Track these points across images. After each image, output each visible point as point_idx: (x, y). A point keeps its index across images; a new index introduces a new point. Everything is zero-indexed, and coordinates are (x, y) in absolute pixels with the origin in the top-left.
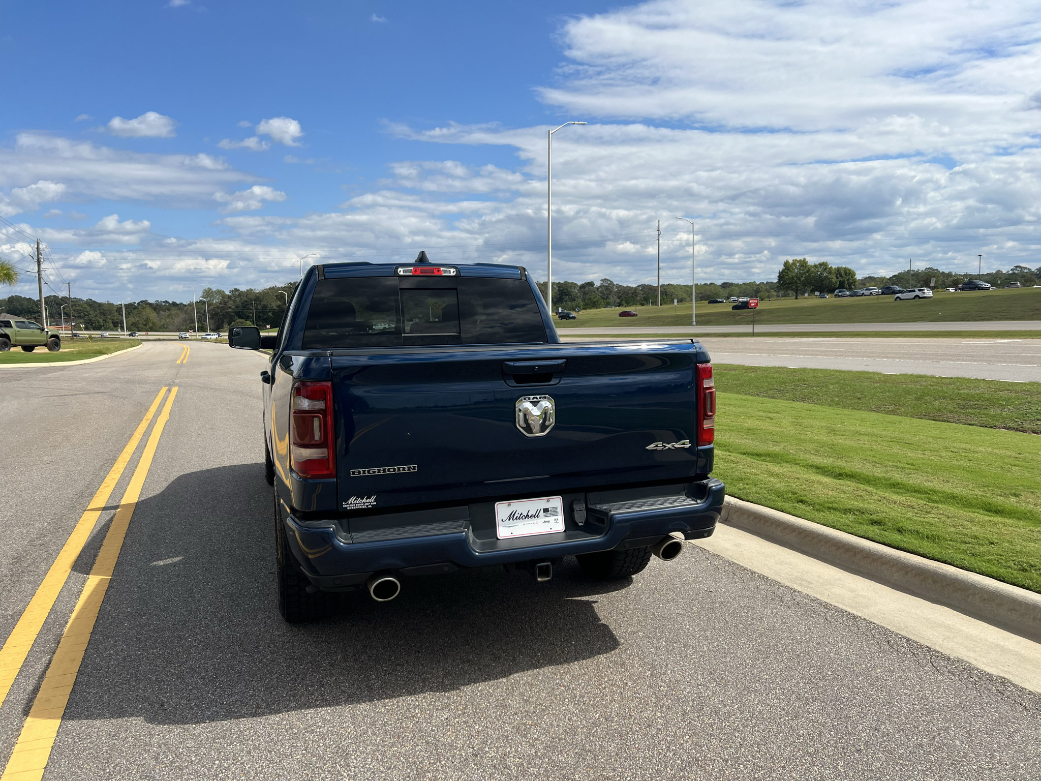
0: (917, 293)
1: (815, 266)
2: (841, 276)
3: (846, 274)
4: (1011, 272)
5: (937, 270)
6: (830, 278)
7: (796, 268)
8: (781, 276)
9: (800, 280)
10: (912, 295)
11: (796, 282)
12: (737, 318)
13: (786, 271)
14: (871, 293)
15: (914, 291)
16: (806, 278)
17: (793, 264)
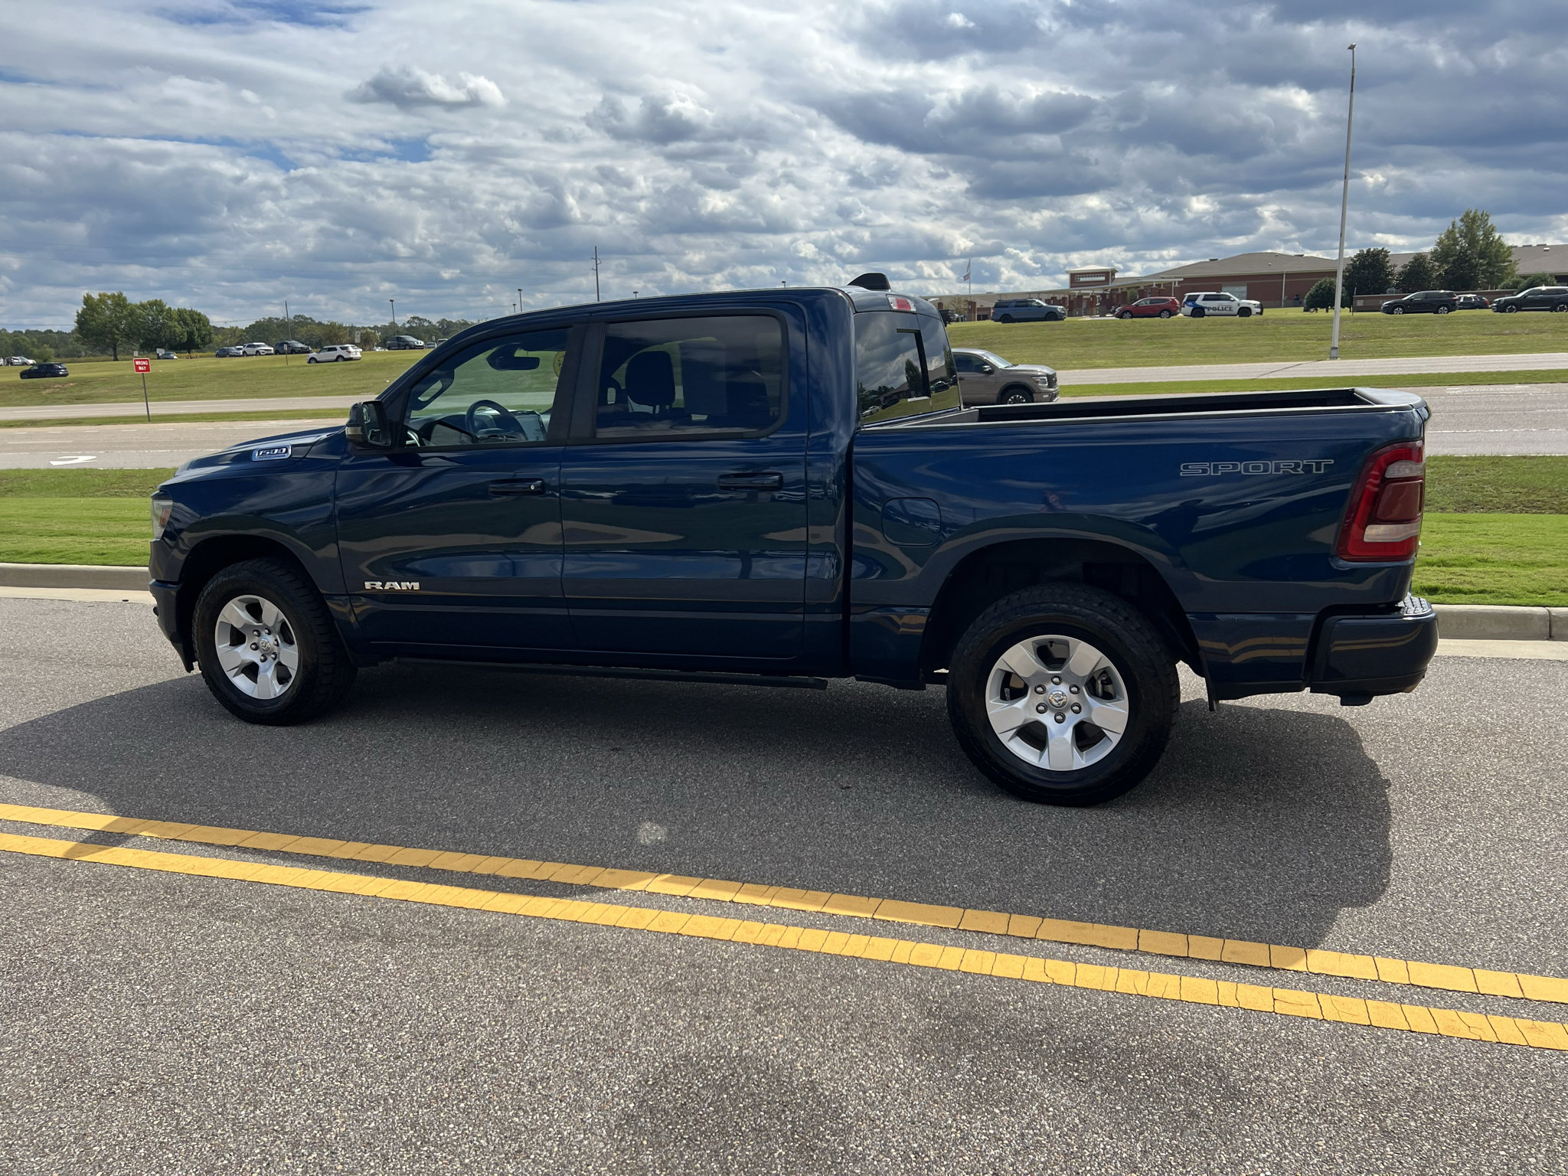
0: (340, 352)
1: (142, 306)
2: (186, 324)
3: (193, 321)
4: (407, 325)
5: (311, 318)
6: (170, 327)
7: (109, 309)
8: (82, 321)
9: (118, 329)
10: (333, 355)
11: (112, 333)
12: (44, 393)
13: (89, 312)
14: (257, 351)
15: (335, 349)
16: (129, 325)
17: (100, 300)
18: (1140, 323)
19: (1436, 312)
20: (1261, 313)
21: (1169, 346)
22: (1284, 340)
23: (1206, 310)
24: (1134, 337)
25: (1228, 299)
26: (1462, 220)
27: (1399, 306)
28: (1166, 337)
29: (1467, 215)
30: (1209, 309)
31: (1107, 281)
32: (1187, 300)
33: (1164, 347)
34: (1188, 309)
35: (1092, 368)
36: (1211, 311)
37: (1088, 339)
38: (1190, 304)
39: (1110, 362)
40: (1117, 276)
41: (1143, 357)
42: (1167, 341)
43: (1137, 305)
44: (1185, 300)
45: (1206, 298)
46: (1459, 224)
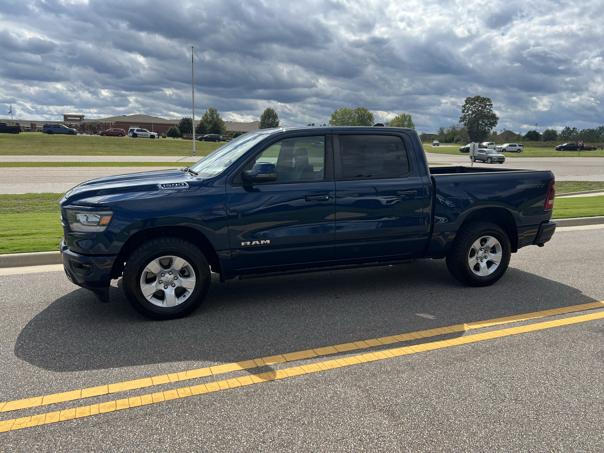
18: (113, 138)
19: (215, 141)
20: (158, 138)
21: (127, 148)
22: (170, 148)
23: (138, 135)
24: (111, 144)
25: (146, 131)
26: (209, 111)
27: (204, 139)
28: (125, 144)
29: (211, 109)
30: (139, 135)
31: (81, 120)
32: (130, 131)
33: (125, 148)
34: (131, 134)
35: (98, 155)
36: (140, 135)
37: (92, 143)
38: (132, 132)
39: (105, 153)
40: (84, 118)
41: (118, 152)
42: (127, 146)
43: (108, 131)
44: (129, 130)
45: (137, 130)
46: (208, 112)
